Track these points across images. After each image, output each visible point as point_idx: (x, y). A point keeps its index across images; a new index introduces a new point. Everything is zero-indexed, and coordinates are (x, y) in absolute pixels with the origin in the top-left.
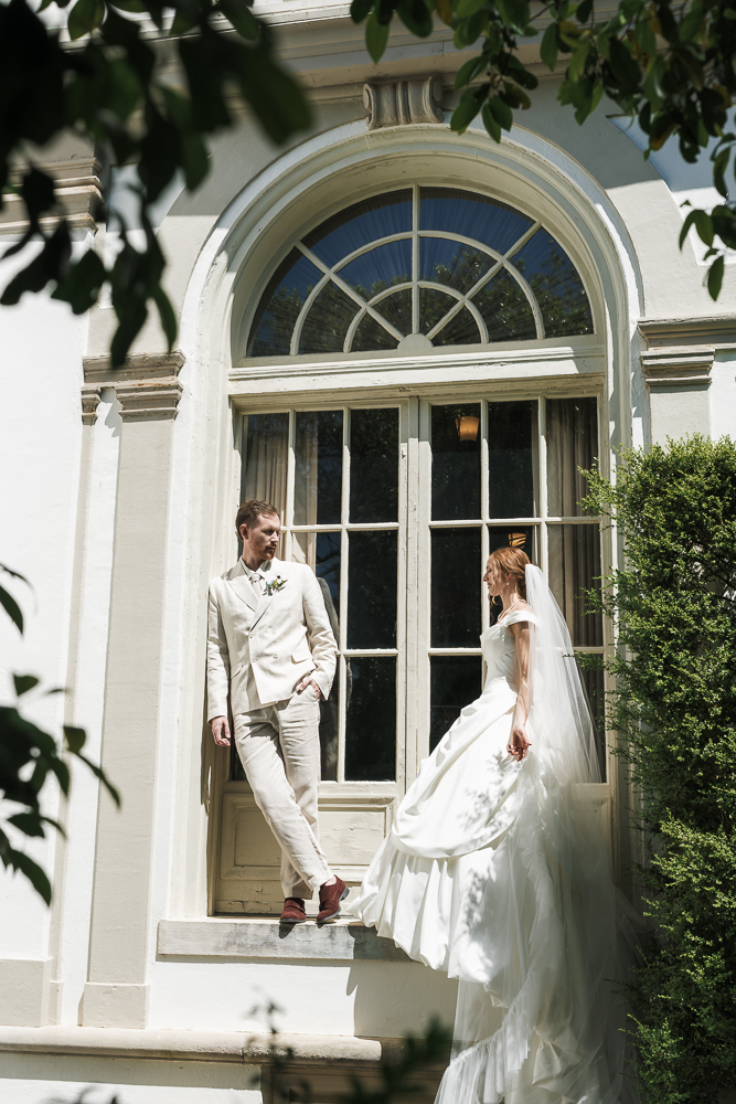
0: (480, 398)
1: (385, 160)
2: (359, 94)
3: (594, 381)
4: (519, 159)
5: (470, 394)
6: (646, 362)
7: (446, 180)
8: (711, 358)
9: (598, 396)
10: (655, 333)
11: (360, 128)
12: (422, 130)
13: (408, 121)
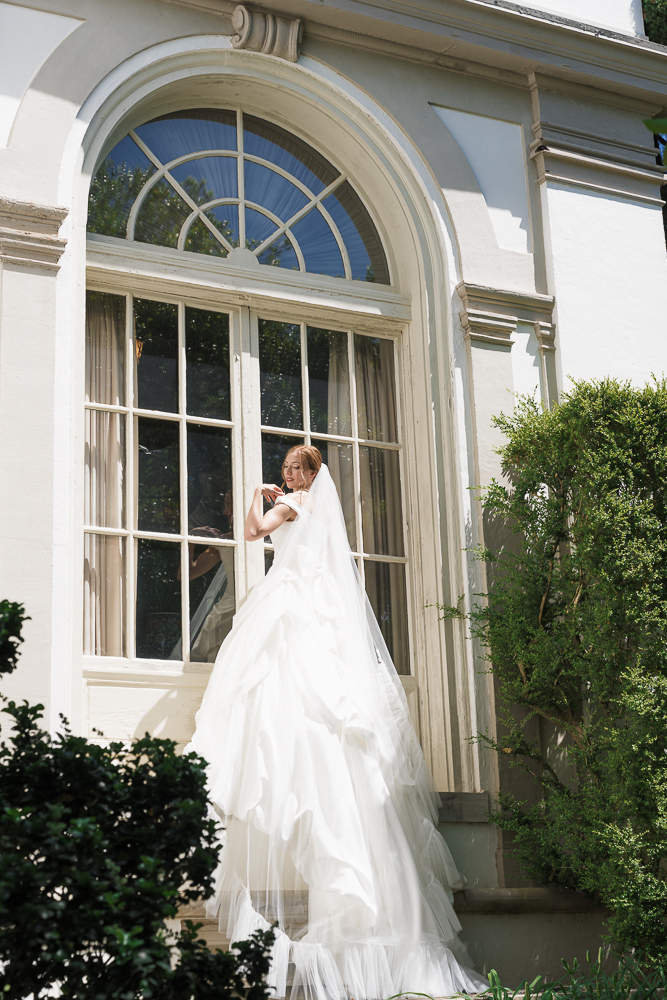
0: (301, 320)
1: (233, 79)
2: (229, 11)
3: (399, 327)
4: (354, 117)
5: (294, 315)
6: (470, 318)
7: (267, 114)
8: (515, 326)
9: (395, 340)
10: (475, 295)
11: (224, 43)
12: (275, 63)
13: (270, 52)
